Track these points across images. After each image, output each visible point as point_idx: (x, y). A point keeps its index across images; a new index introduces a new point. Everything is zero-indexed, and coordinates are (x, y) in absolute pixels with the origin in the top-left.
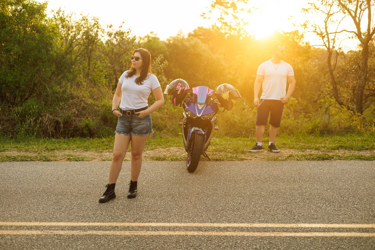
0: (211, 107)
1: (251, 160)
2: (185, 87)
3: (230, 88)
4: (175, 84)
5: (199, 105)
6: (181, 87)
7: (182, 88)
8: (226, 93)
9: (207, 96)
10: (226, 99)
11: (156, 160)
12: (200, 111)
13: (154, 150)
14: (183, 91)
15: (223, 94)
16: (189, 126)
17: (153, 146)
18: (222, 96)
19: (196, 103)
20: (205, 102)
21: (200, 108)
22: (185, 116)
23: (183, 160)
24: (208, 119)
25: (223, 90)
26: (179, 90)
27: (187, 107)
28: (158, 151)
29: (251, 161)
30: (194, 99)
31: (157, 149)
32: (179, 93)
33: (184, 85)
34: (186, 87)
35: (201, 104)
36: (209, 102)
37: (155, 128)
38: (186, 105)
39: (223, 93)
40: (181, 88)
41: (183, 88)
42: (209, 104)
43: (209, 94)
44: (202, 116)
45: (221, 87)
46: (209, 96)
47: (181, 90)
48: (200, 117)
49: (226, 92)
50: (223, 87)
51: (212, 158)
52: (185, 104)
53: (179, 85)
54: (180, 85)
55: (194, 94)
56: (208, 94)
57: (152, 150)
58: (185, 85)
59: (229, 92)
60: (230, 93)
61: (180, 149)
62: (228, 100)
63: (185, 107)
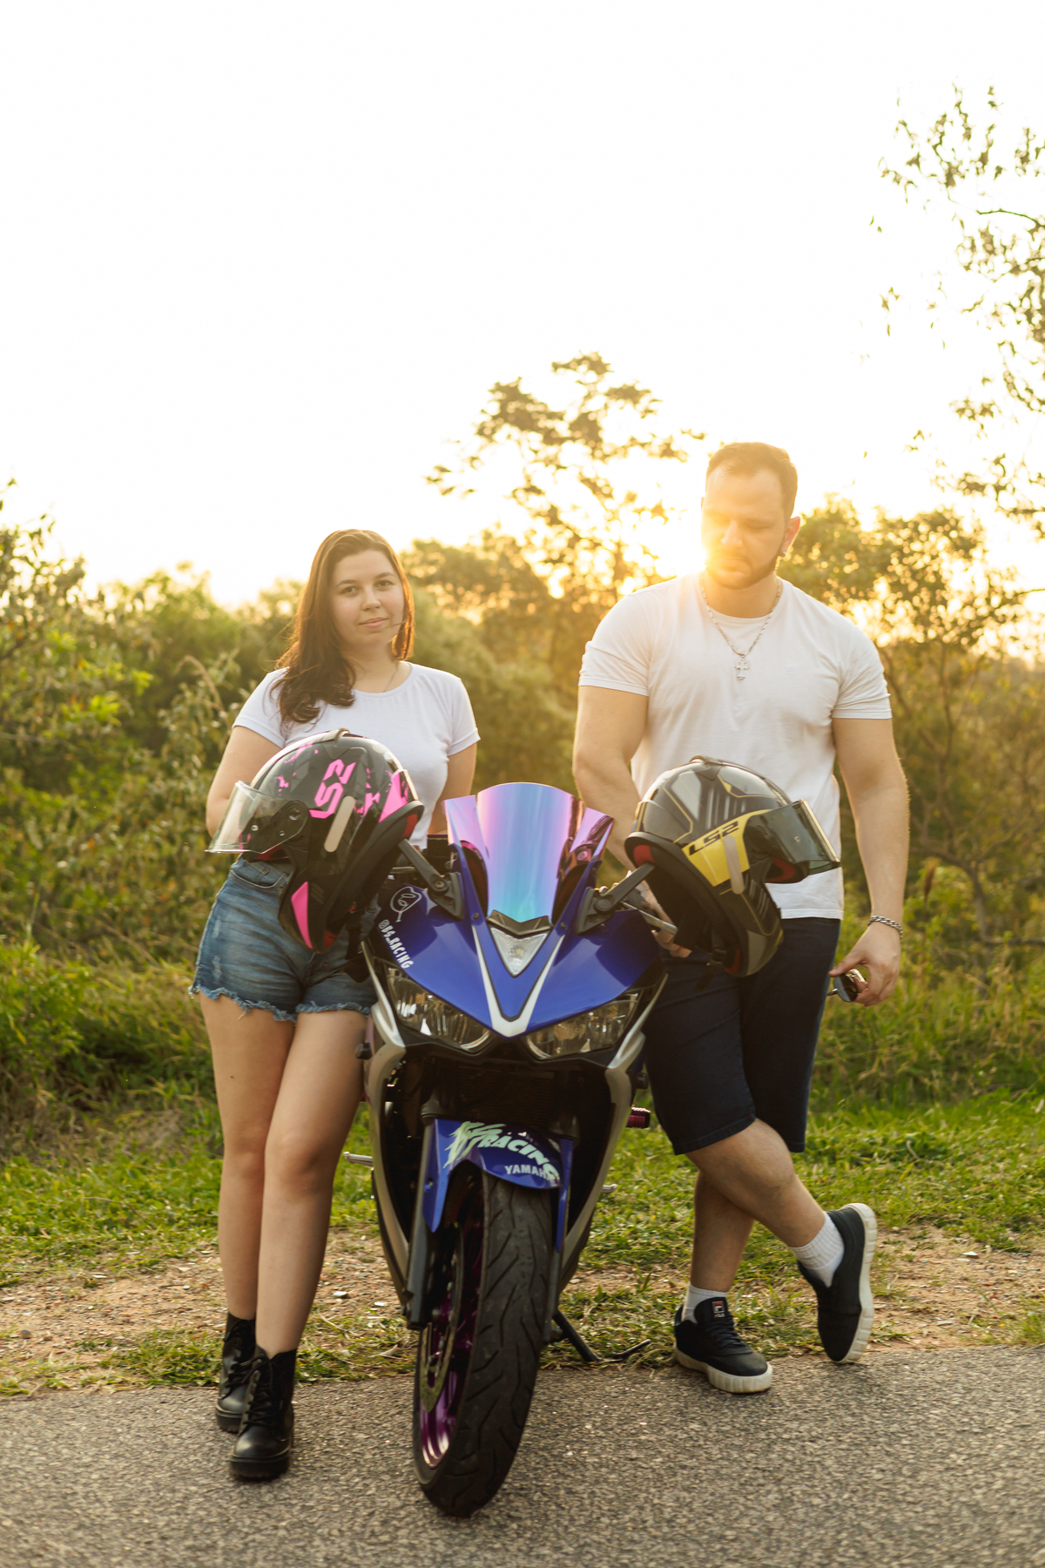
0: (599, 954)
1: (896, 1338)
2: (384, 797)
3: (750, 792)
4: (301, 773)
5: (503, 941)
6: (348, 790)
7: (360, 798)
8: (721, 829)
9: (564, 862)
10: (727, 884)
11: (171, 1378)
12: (513, 991)
13: (163, 1271)
14: (363, 826)
15: (699, 843)
16: (426, 1110)
17: (161, 1243)
18: (693, 859)
19: (478, 922)
20: (548, 911)
21: (516, 965)
22: (392, 1034)
23: (382, 1373)
24: (586, 1049)
25: (693, 806)
26: (331, 818)
27: (405, 962)
28: (195, 1276)
29: (897, 1349)
30: (456, 893)
31: (186, 1259)
32: (332, 843)
33: (372, 781)
34: (394, 791)
35: (519, 931)
36: (586, 909)
37: (189, 1077)
38: (395, 945)
39: (701, 830)
40: (350, 802)
41: (370, 800)
42: (581, 927)
43: (578, 850)
44: (532, 1030)
45: (675, 788)
46: (582, 865)
47: (354, 817)
48: (519, 1040)
49: (722, 822)
50: (697, 786)
51: (602, 1345)
52: (387, 930)
53: (335, 778)
54: (344, 780)
55: (453, 848)
56: (569, 843)
57: (148, 1269)
58: (386, 780)
59: (742, 821)
60: (751, 835)
61: (353, 1252)
62: (738, 887)
63: (391, 958)
